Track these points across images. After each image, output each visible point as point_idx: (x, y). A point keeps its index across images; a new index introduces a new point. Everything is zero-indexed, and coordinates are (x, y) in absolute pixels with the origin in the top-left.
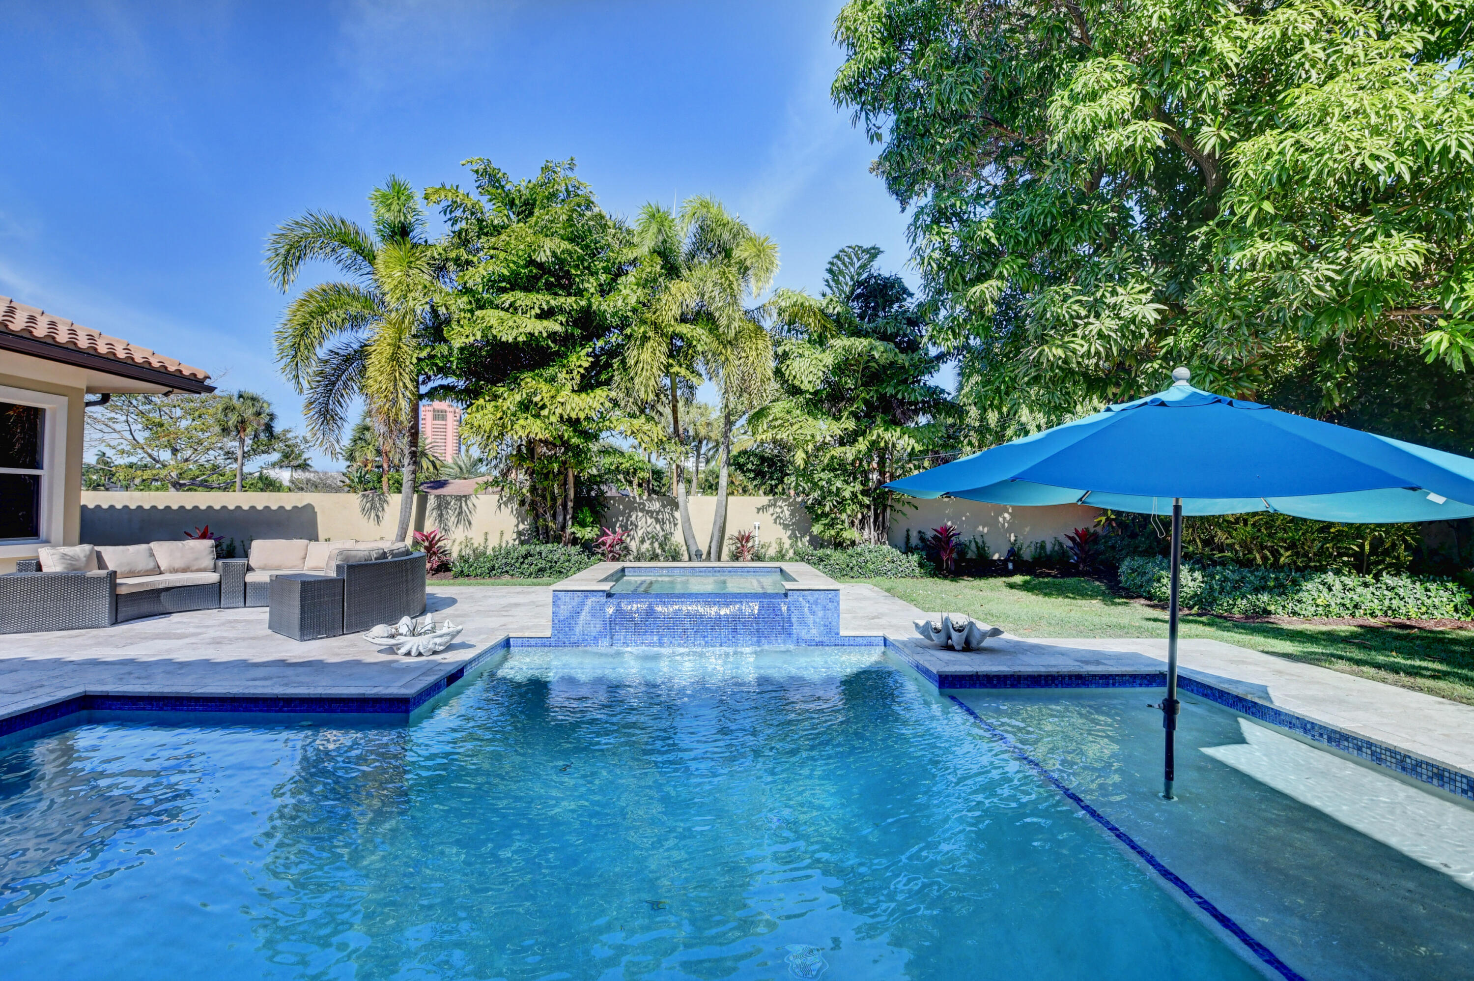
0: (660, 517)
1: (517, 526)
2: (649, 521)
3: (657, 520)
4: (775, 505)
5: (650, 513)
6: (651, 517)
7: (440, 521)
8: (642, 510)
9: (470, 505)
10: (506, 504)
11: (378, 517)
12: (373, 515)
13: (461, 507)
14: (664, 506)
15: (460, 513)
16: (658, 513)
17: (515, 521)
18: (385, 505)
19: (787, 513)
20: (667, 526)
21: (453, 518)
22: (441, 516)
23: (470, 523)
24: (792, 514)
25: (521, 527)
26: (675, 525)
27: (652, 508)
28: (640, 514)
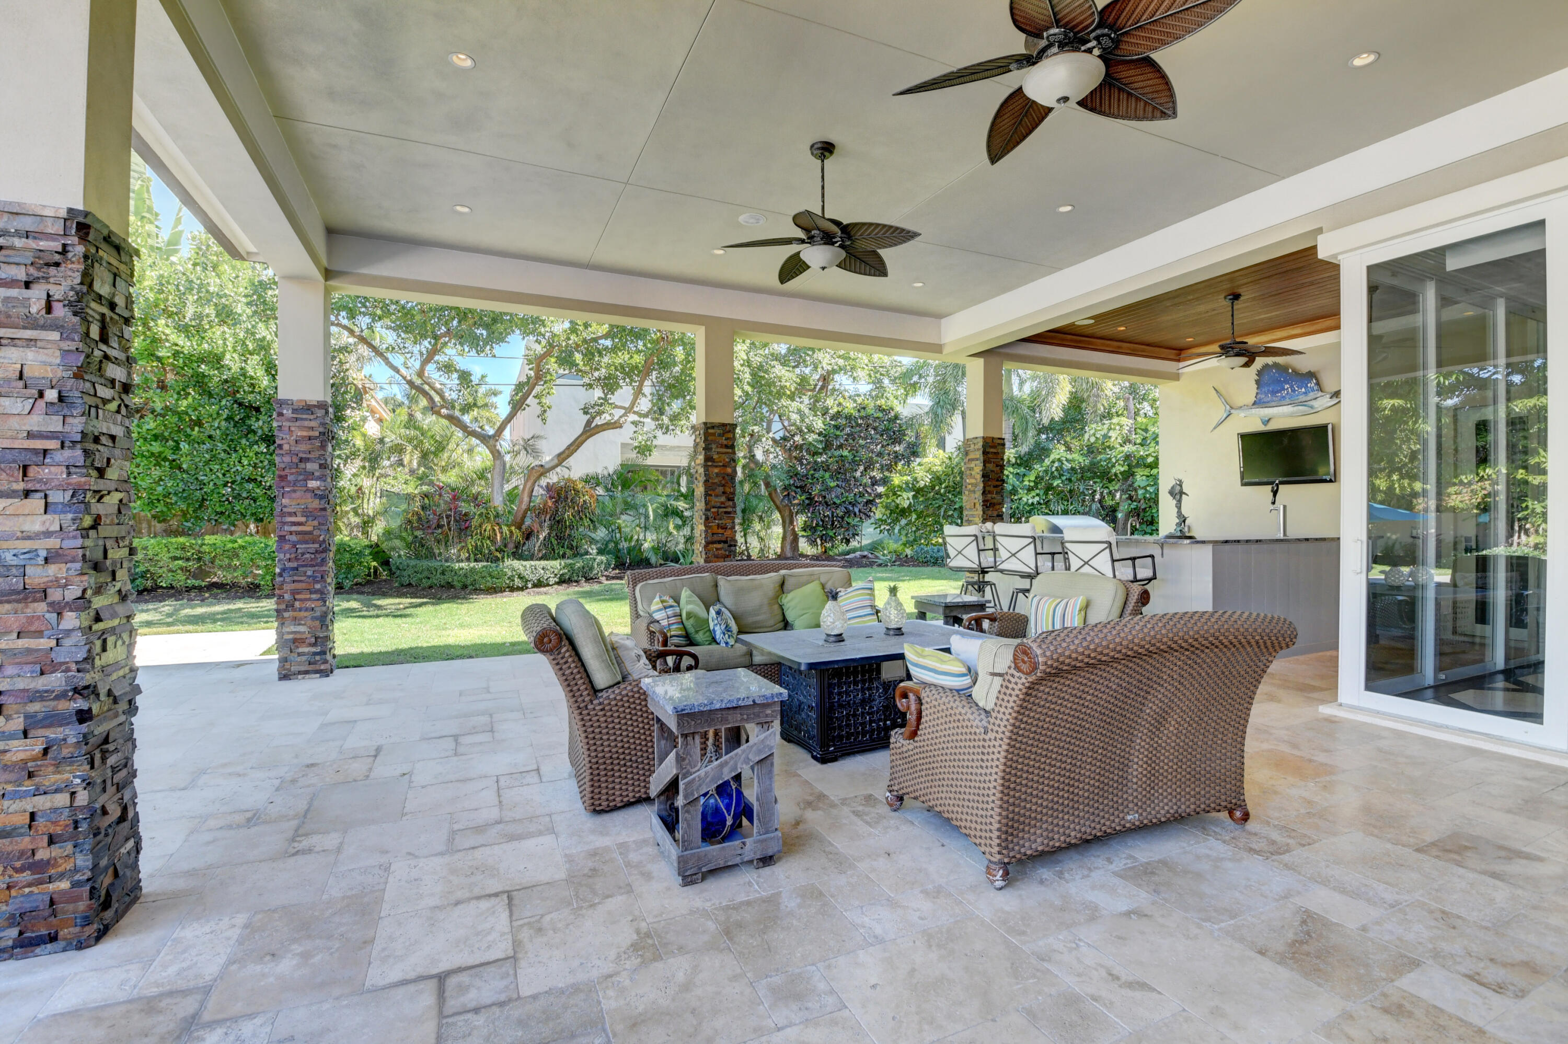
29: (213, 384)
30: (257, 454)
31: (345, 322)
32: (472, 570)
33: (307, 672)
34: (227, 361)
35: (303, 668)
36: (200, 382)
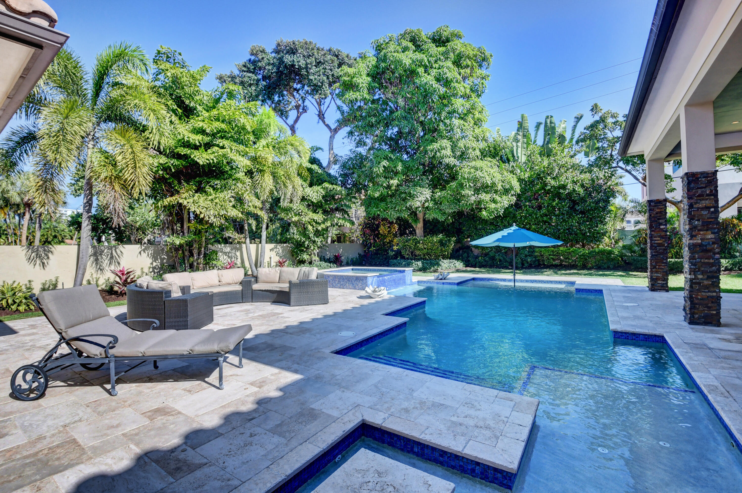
0: (230, 255)
1: (152, 264)
2: (225, 257)
3: (229, 257)
4: (276, 248)
5: (225, 253)
6: (226, 255)
7: (97, 264)
8: (222, 252)
9: (119, 252)
10: (144, 250)
11: (43, 263)
12: (38, 262)
13: (112, 254)
14: (232, 250)
15: (112, 257)
16: (229, 253)
17: (151, 261)
18: (50, 255)
19: (281, 251)
20: (233, 260)
21: (106, 261)
22: (97, 260)
23: (119, 263)
24: (283, 252)
25: (155, 264)
26: (237, 259)
27: (226, 251)
28: (221, 254)
29: (563, 196)
30: (578, 218)
31: (623, 166)
32: (676, 262)
33: (661, 290)
34: (568, 187)
35: (659, 288)
36: (558, 195)
